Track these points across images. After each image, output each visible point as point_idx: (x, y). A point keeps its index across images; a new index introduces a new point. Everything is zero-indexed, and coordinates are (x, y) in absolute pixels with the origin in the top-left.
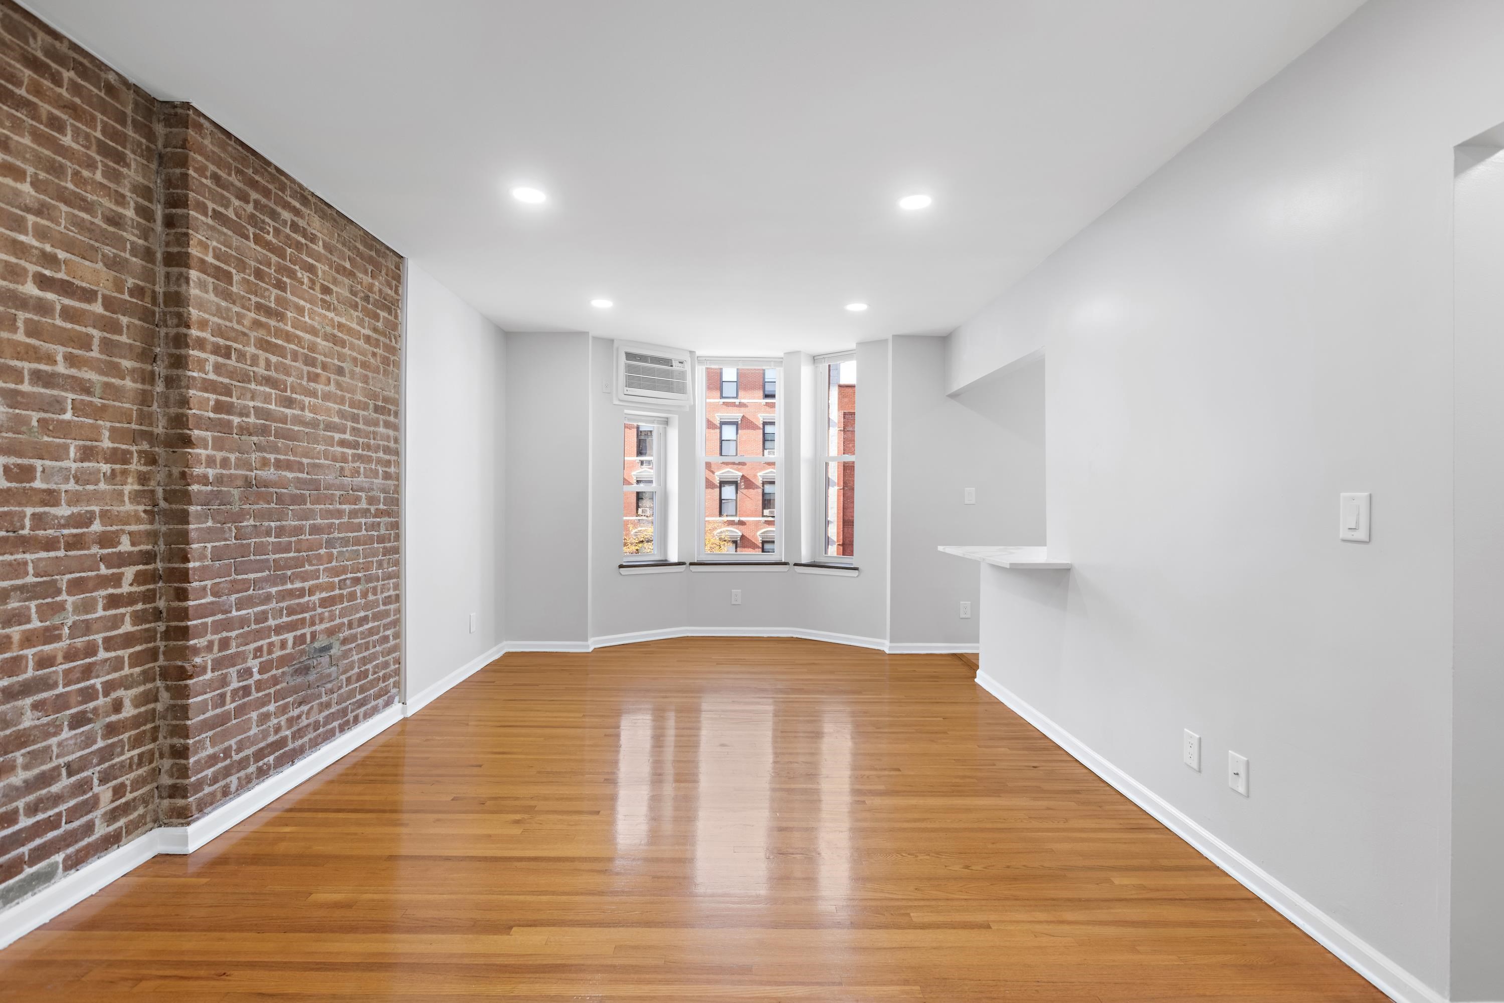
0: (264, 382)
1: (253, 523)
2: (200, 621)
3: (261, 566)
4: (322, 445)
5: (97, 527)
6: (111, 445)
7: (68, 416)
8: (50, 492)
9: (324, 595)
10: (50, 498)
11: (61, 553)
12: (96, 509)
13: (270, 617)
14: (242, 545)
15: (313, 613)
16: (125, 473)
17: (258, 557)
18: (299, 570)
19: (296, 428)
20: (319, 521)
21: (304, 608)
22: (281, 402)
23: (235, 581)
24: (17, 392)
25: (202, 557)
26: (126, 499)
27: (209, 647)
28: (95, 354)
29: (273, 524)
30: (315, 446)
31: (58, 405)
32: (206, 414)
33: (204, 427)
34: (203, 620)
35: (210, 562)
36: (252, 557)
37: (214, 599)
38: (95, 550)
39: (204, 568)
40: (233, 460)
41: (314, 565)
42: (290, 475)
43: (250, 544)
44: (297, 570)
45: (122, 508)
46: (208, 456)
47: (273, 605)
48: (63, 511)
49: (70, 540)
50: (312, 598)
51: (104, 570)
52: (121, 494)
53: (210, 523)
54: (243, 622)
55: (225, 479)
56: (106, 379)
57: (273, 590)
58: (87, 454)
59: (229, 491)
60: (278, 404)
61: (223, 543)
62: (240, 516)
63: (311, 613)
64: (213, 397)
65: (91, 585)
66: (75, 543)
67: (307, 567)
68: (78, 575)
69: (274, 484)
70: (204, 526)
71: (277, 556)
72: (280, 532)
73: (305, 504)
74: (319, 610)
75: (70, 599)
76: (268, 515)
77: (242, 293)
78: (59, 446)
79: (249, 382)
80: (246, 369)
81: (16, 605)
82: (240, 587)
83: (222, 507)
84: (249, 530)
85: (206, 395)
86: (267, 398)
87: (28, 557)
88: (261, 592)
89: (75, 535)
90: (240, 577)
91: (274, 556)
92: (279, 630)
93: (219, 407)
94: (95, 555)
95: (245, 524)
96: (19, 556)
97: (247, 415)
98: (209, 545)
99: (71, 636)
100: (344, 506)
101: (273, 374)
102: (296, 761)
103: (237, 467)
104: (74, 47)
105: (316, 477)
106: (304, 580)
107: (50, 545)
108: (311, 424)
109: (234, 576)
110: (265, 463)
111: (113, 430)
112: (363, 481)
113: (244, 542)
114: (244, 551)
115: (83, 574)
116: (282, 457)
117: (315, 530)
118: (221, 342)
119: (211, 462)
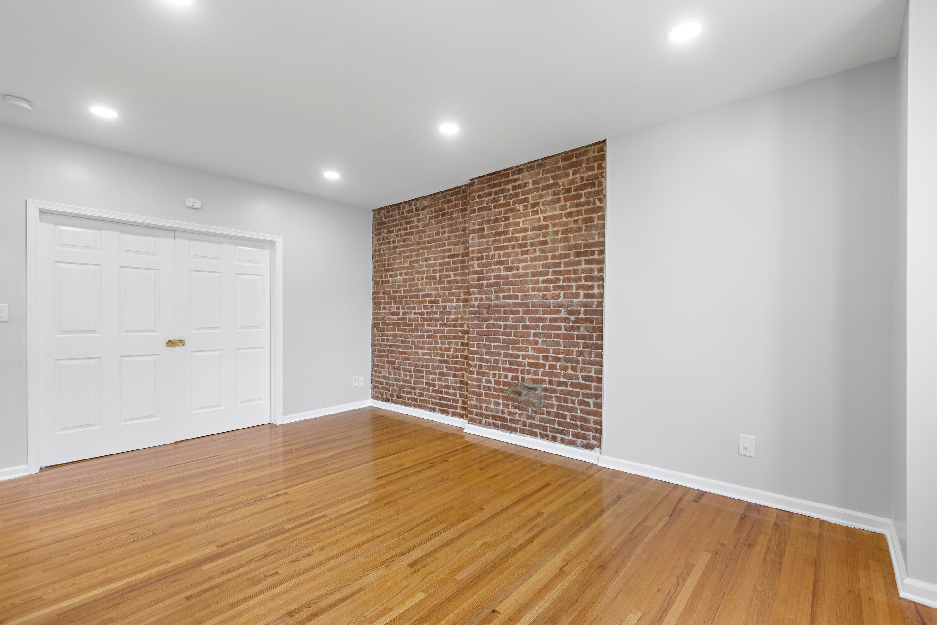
0: (497, 264)
1: (493, 322)
2: (472, 356)
3: (497, 340)
4: (530, 285)
5: (459, 322)
6: (463, 297)
7: (454, 291)
8: (450, 312)
9: (531, 361)
10: (449, 313)
11: (452, 328)
12: (460, 316)
13: (500, 362)
14: (489, 331)
15: (524, 368)
16: (467, 305)
17: (495, 337)
18: (516, 345)
19: (514, 280)
20: (528, 323)
21: (519, 364)
22: (506, 270)
23: (486, 344)
24: (444, 287)
25: (473, 333)
26: (467, 313)
27: (475, 366)
28: (459, 271)
29: (502, 323)
30: (526, 286)
31: (451, 288)
32: (474, 283)
33: (474, 287)
34: (473, 356)
35: (476, 336)
36: (493, 336)
37: (477, 349)
38: (459, 328)
39: (473, 337)
40: (484, 298)
41: (525, 345)
42: (511, 302)
43: (492, 331)
44: (515, 345)
45: (466, 316)
46: (475, 298)
47: (502, 358)
48: (452, 317)
49: (454, 325)
50: (524, 361)
51: (460, 335)
52: (465, 312)
53: (476, 322)
54: (488, 361)
55: (481, 306)
56: (462, 278)
57: (503, 352)
58: (458, 301)
59: (482, 310)
60: (504, 271)
61: (480, 329)
62: (487, 319)
63: (522, 368)
64: (476, 276)
65: (457, 338)
66: (455, 326)
67: (521, 345)
68: (455, 335)
69: (502, 306)
70: (474, 322)
71: (504, 337)
72: (506, 327)
73: (519, 315)
74: (527, 368)
75: (453, 341)
76: (499, 319)
77: (488, 232)
78: (452, 299)
79: (491, 266)
80: (490, 262)
81: (444, 340)
82: (487, 347)
83: (480, 316)
84: (490, 325)
85: (474, 276)
86: (499, 270)
87: (446, 328)
88: (496, 351)
89: (455, 324)
90: (487, 343)
91: (502, 337)
92: (504, 369)
93: (479, 279)
94: (458, 330)
95: (490, 322)
96: (444, 328)
97: (490, 279)
98: (476, 329)
99: (453, 352)
100: (546, 316)
101: (502, 259)
102: (512, 433)
103: (486, 300)
104: (456, 188)
105: (526, 301)
106: (519, 351)
107: (449, 326)
108: (524, 276)
109: (485, 342)
110: (497, 298)
111: (463, 292)
112: (562, 301)
113: (490, 330)
114: (490, 333)
115: (456, 335)
116: (506, 294)
117: (524, 327)
118: (479, 255)
119: (476, 299)
